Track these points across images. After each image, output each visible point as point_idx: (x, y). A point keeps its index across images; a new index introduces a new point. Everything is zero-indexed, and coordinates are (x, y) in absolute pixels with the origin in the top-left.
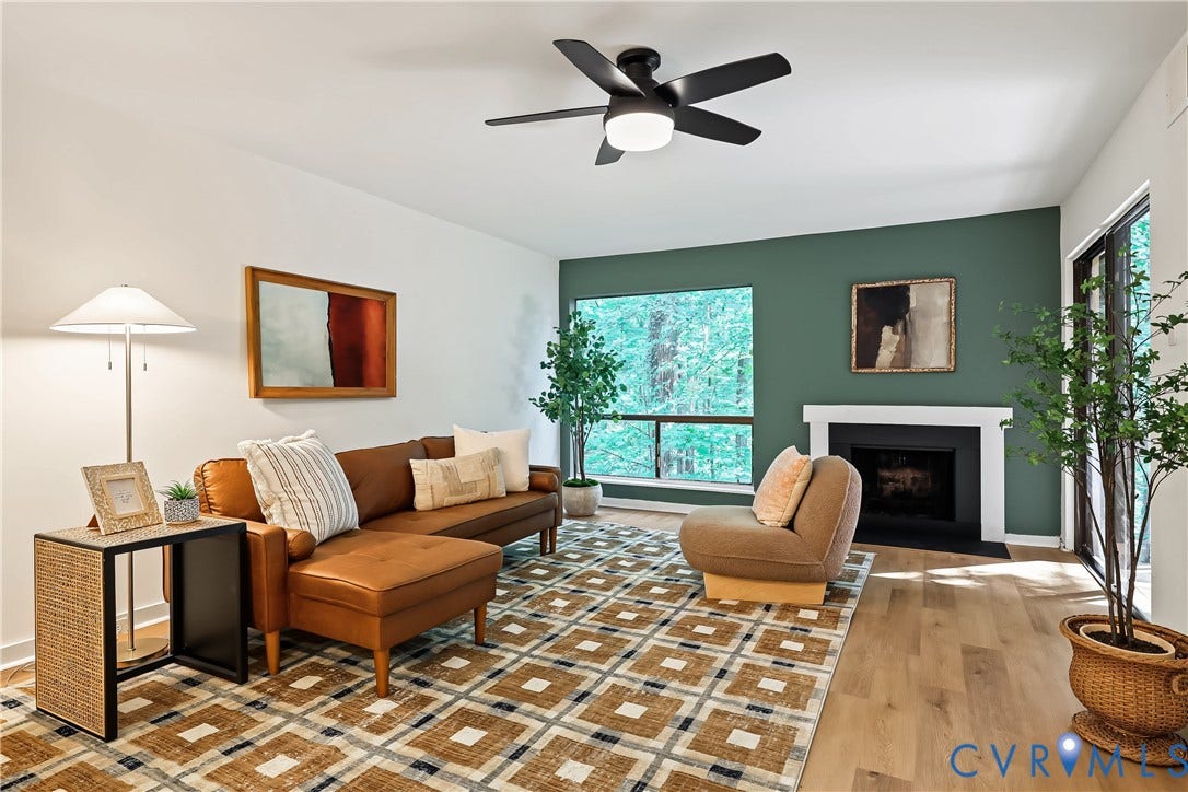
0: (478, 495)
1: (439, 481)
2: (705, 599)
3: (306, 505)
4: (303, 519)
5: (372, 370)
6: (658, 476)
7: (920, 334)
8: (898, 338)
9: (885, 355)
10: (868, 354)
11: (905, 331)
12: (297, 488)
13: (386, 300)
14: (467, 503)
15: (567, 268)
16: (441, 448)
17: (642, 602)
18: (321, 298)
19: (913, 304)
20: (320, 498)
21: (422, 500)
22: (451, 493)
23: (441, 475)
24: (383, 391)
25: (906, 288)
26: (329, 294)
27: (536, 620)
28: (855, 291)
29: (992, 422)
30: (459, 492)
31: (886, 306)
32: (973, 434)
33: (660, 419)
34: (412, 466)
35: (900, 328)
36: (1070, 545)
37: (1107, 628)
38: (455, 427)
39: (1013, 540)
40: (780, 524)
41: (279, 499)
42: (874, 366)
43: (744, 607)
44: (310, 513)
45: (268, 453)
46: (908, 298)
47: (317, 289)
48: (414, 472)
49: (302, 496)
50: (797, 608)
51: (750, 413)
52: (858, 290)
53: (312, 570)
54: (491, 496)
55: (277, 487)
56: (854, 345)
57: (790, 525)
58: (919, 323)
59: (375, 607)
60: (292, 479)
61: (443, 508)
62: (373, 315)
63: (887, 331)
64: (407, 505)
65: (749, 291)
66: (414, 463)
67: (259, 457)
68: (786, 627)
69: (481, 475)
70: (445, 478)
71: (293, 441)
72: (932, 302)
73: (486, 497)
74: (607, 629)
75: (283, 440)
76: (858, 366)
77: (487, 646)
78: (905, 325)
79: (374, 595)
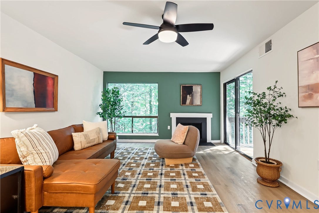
0: (95, 143)
1: (83, 139)
2: (166, 165)
3: (44, 155)
4: (43, 160)
5: (49, 102)
6: (132, 132)
7: (195, 97)
8: (190, 98)
9: (188, 101)
10: (184, 102)
11: (192, 96)
12: (40, 148)
13: (55, 78)
14: (92, 146)
15: (106, 74)
16: (79, 129)
17: (151, 169)
18: (31, 74)
19: (193, 91)
20: (49, 151)
21: (77, 147)
22: (87, 143)
23: (84, 138)
24: (53, 109)
25: (192, 87)
26: (34, 73)
27: (124, 181)
28: (182, 87)
29: (209, 117)
30: (89, 143)
31: (188, 90)
32: (205, 119)
33: (133, 117)
34: (73, 135)
35: (191, 95)
36: (223, 142)
37: (265, 160)
38: (84, 121)
39: (213, 142)
40: (182, 143)
41: (32, 153)
42: (185, 104)
43: (177, 166)
44: (46, 158)
45: (26, 135)
46: (193, 89)
47: (29, 70)
48: (74, 137)
49: (42, 151)
50: (188, 164)
51: (157, 115)
52: (182, 86)
53: (57, 181)
54: (99, 143)
55: (31, 148)
56: (181, 99)
57: (184, 143)
58: (195, 95)
59: (93, 191)
60: (37, 144)
61: (84, 148)
62: (50, 82)
63: (188, 96)
64: (72, 149)
65: (157, 84)
66: (74, 134)
67: (22, 137)
68: (190, 170)
69: (96, 136)
70: (85, 138)
71: (31, 129)
72: (197, 90)
73: (97, 143)
74: (148, 179)
75: (28, 129)
76: (182, 104)
77: (116, 193)
78: (192, 95)
79: (92, 186)
